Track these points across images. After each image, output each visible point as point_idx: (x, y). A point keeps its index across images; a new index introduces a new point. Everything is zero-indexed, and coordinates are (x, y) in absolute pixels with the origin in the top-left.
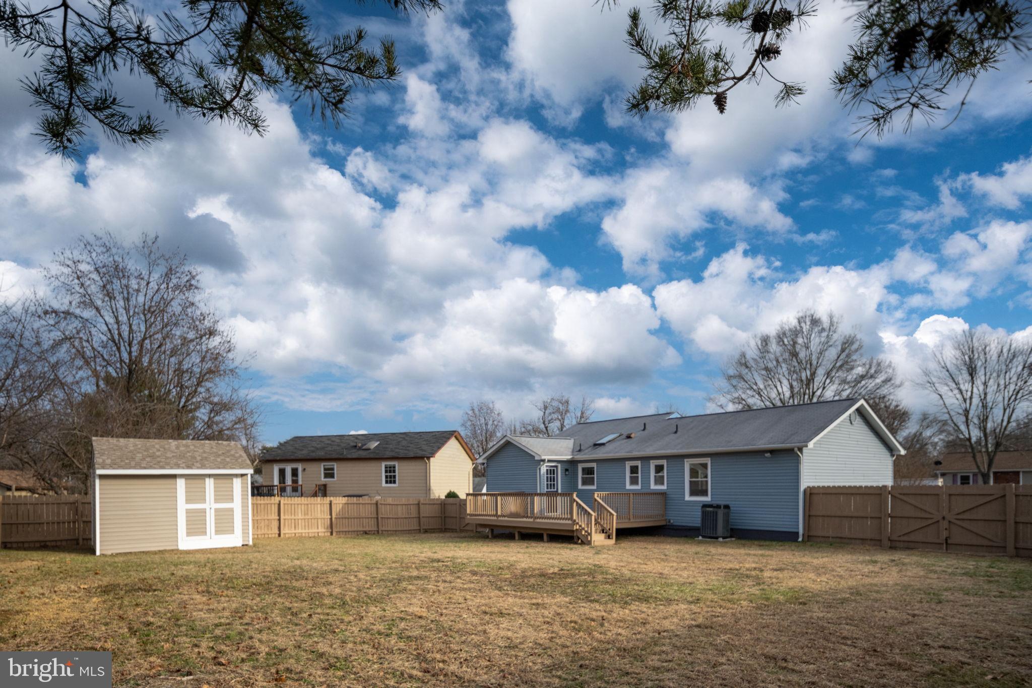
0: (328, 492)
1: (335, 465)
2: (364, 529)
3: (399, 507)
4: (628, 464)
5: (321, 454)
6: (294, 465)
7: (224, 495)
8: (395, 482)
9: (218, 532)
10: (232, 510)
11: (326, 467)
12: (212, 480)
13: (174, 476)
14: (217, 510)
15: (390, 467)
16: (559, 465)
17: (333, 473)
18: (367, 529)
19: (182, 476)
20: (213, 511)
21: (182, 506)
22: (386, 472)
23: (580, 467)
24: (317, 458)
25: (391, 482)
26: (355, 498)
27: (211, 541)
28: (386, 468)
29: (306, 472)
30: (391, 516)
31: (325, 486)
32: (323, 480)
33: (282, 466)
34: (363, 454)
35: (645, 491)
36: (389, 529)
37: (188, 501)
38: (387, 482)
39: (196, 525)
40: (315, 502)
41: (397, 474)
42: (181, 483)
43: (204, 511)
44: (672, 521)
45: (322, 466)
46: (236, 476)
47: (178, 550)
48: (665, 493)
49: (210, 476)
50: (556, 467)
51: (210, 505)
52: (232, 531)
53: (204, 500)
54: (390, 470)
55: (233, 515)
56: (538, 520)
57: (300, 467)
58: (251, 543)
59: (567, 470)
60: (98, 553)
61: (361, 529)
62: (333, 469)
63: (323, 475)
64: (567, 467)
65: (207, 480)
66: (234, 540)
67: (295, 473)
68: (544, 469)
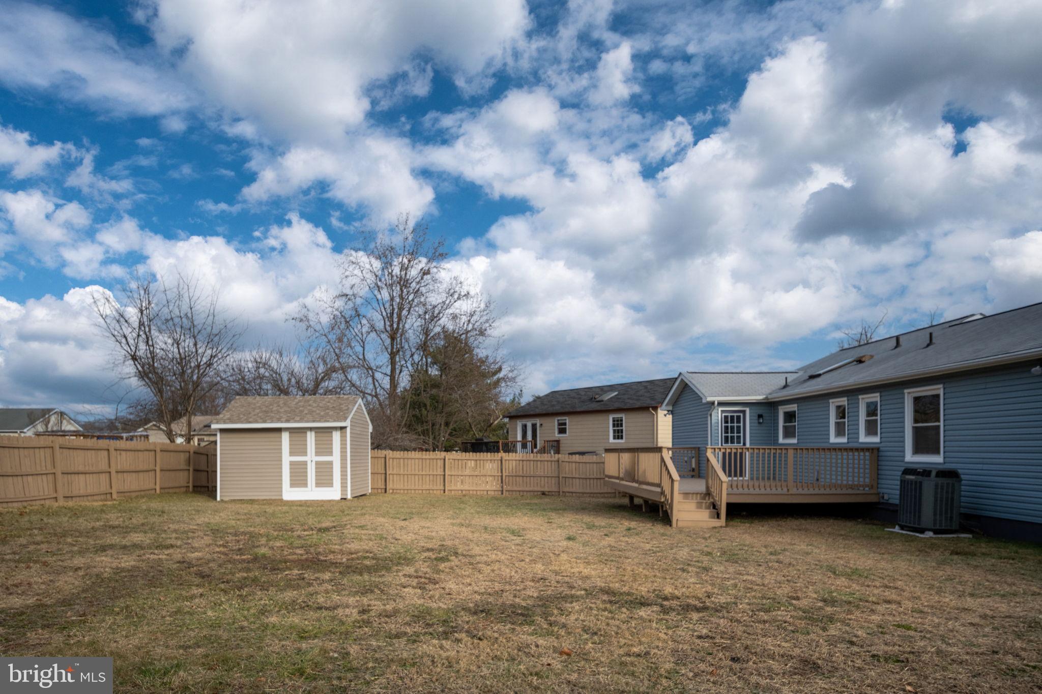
0: (561, 449)
1: (567, 419)
2: (542, 490)
3: (588, 465)
4: (834, 403)
5: (558, 408)
6: (534, 421)
7: (324, 448)
8: (622, 438)
9: (319, 484)
10: (331, 463)
11: (560, 422)
12: (313, 433)
13: (279, 430)
14: (317, 463)
15: (618, 421)
16: (748, 410)
17: (565, 429)
18: (546, 489)
19: (286, 429)
20: (314, 464)
21: (287, 458)
22: (614, 426)
23: (782, 410)
24: (554, 412)
25: (618, 438)
26: (577, 456)
27: (312, 493)
28: (614, 421)
29: (543, 428)
30: (577, 476)
31: (558, 442)
32: (557, 436)
33: (524, 421)
34: (594, 406)
35: (851, 445)
36: (573, 490)
37: (292, 453)
38: (614, 438)
39: (299, 478)
40: (485, 458)
41: (624, 428)
42: (285, 436)
43: (305, 463)
44: (886, 497)
45: (555, 422)
46: (335, 428)
47: (281, 500)
48: (878, 449)
49: (311, 429)
50: (744, 412)
51: (311, 458)
52: (330, 484)
53: (304, 453)
54: (618, 423)
55: (332, 468)
56: (644, 487)
57: (538, 421)
58: (349, 497)
59: (760, 416)
60: (218, 499)
61: (539, 489)
62: (565, 424)
63: (556, 431)
64: (760, 412)
65: (309, 433)
66: (333, 494)
67: (534, 427)
68: (717, 415)
